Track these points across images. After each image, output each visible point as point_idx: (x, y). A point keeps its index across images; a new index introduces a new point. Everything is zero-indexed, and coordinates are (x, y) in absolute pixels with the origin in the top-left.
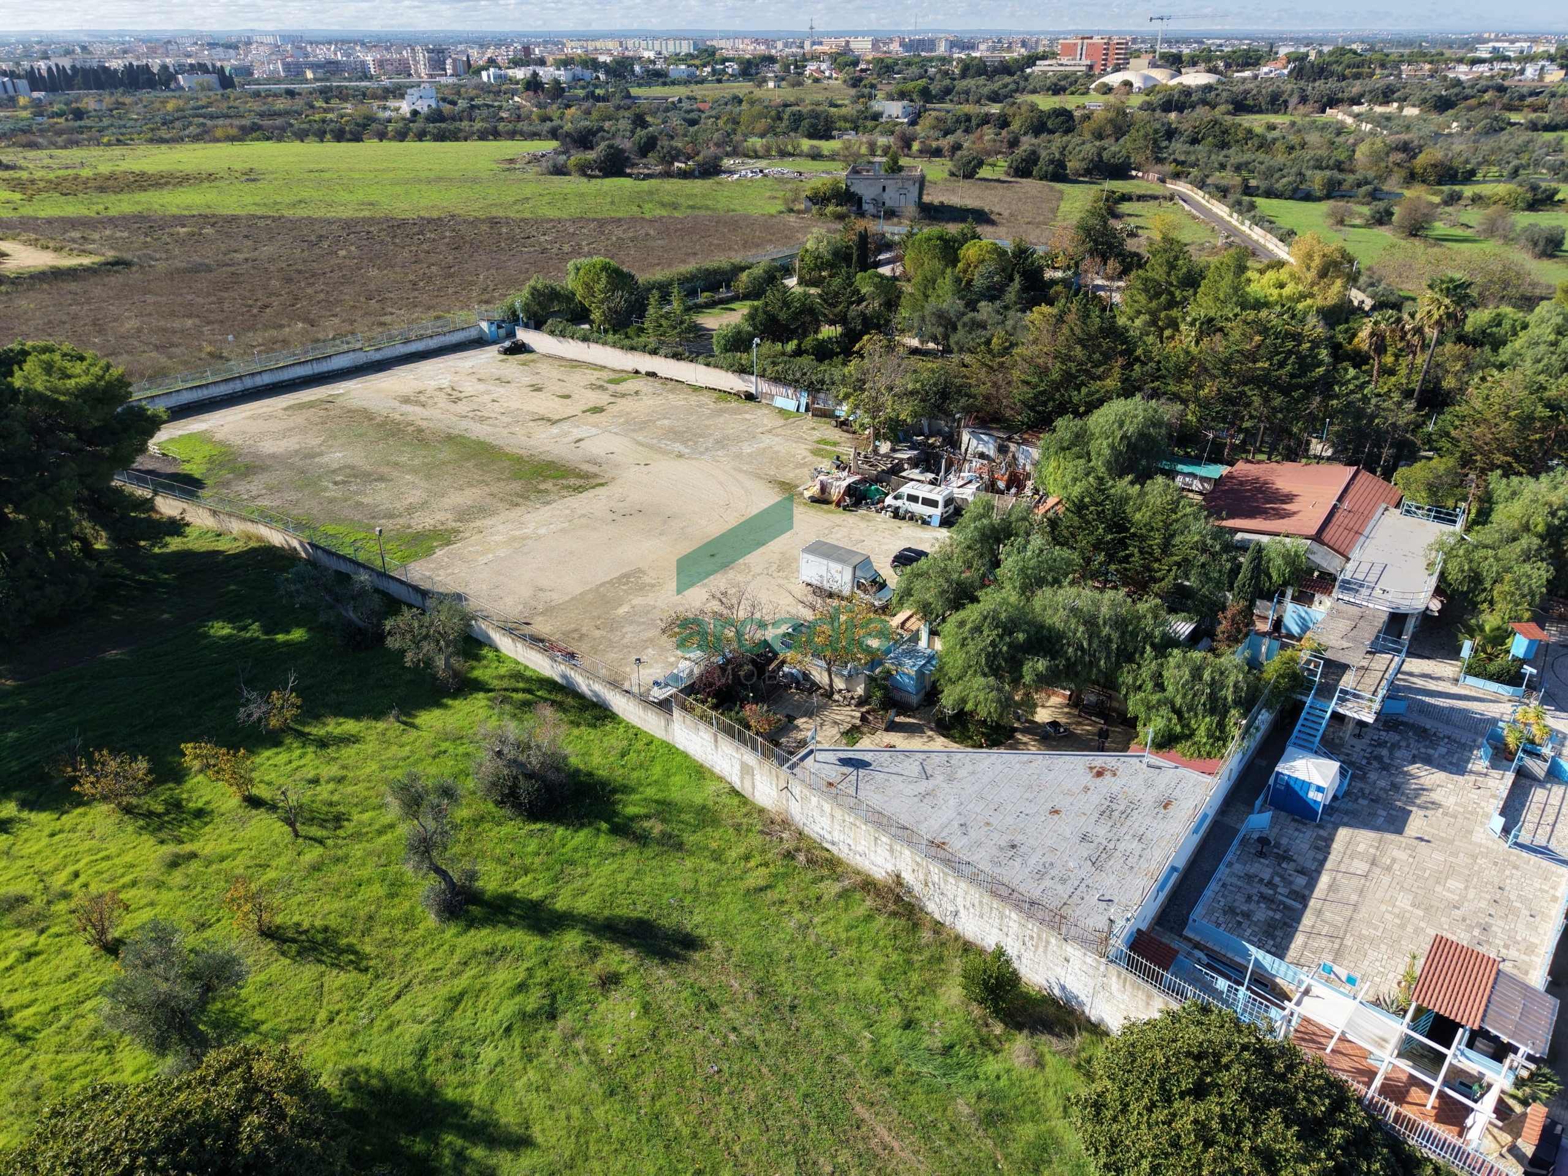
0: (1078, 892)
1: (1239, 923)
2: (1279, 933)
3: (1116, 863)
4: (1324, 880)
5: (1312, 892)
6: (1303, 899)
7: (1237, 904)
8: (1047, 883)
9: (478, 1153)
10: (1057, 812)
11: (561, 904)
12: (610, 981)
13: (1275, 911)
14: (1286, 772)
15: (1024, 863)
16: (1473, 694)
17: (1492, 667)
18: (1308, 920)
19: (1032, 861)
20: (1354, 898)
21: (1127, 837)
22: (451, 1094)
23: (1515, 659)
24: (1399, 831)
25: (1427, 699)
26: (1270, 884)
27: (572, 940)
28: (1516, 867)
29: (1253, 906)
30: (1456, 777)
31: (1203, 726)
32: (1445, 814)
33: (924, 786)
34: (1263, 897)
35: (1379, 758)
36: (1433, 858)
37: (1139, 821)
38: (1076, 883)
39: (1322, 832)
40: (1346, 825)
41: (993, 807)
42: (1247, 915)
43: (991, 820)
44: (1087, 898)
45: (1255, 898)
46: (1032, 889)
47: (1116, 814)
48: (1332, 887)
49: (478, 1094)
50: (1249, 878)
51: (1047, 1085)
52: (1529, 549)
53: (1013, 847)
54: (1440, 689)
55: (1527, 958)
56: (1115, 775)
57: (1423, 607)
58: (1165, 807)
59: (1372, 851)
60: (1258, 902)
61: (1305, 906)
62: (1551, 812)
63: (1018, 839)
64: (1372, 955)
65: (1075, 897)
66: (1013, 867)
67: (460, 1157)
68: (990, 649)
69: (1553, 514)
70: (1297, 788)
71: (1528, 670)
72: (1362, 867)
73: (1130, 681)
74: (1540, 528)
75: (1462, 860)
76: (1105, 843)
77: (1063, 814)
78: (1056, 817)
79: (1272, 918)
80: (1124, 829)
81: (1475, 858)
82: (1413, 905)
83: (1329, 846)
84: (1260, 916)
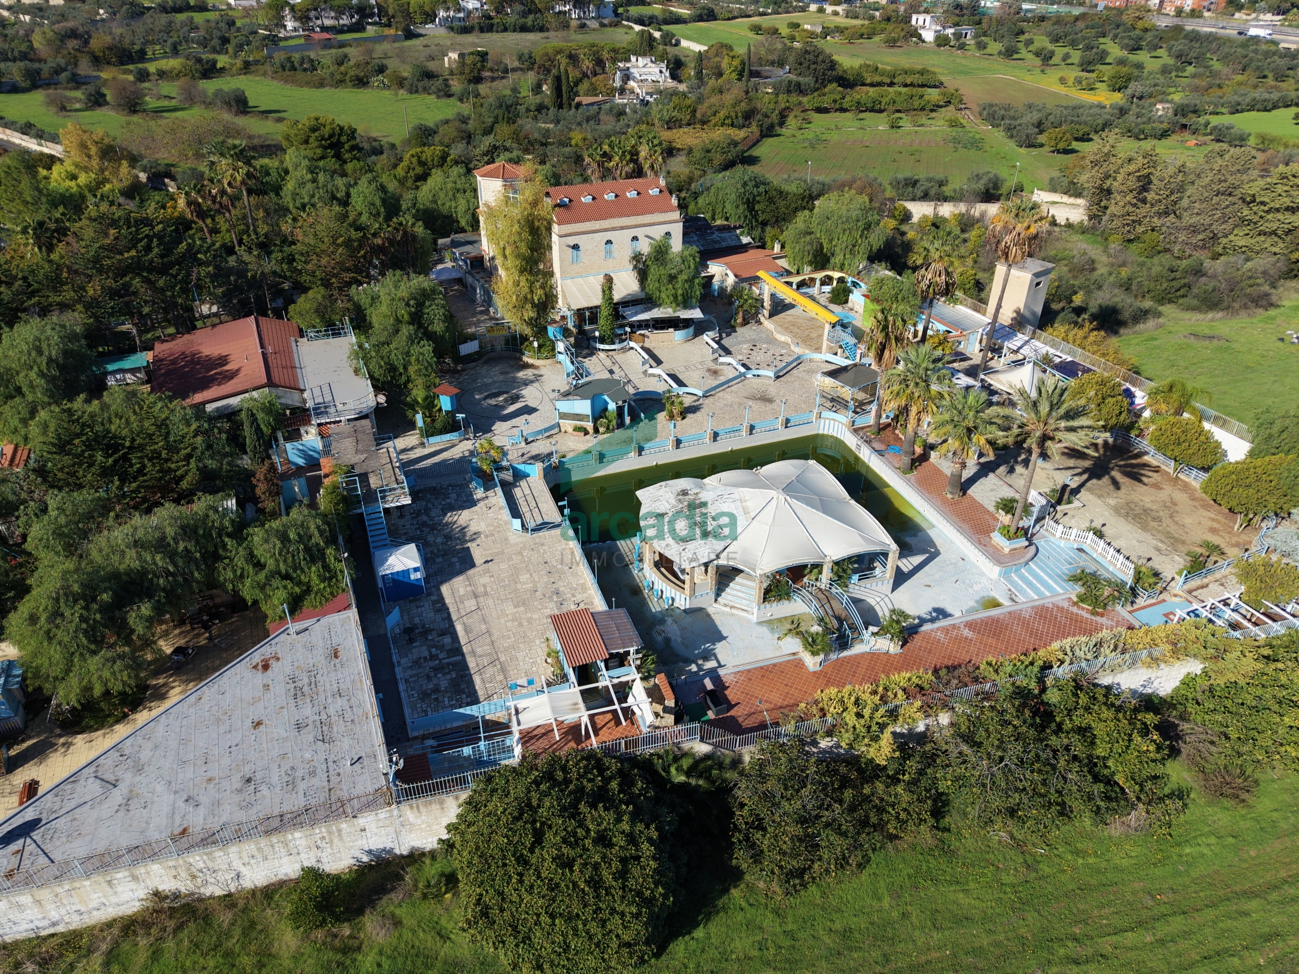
0: (331, 772)
1: (436, 699)
2: (463, 686)
3: (339, 727)
4: (459, 628)
5: (459, 642)
6: (457, 650)
7: (424, 688)
8: (302, 786)
10: (259, 724)
13: (449, 673)
14: (388, 572)
15: (270, 786)
16: (438, 448)
17: (438, 425)
18: (472, 663)
19: (275, 779)
20: (483, 627)
21: (330, 700)
23: (447, 412)
24: (473, 565)
25: (416, 467)
26: (433, 657)
28: (543, 545)
29: (435, 681)
30: (474, 509)
31: (313, 575)
32: (487, 536)
33: (117, 795)
34: (436, 669)
35: (424, 524)
36: (501, 568)
37: (327, 682)
38: (324, 767)
39: (434, 598)
40: (443, 582)
41: (200, 762)
42: (436, 690)
43: (209, 774)
44: (341, 771)
45: (432, 674)
46: (296, 802)
47: (306, 689)
48: (467, 630)
50: (417, 663)
51: (414, 932)
52: (411, 335)
53: (249, 780)
54: (418, 455)
55: (585, 595)
56: (278, 659)
57: (375, 404)
58: (336, 657)
59: (469, 589)
60: (436, 675)
61: (463, 655)
62: (530, 498)
63: (247, 771)
64: (520, 655)
65: (332, 778)
66: (264, 796)
68: (84, 626)
69: (408, 304)
70: (401, 578)
71: (460, 416)
72: (471, 604)
73: (230, 575)
74: (406, 317)
75: (516, 559)
76: (317, 718)
77: (266, 721)
78: (262, 728)
79: (452, 679)
80: (322, 697)
81: (520, 553)
82: (515, 607)
83: (444, 604)
84: (444, 684)
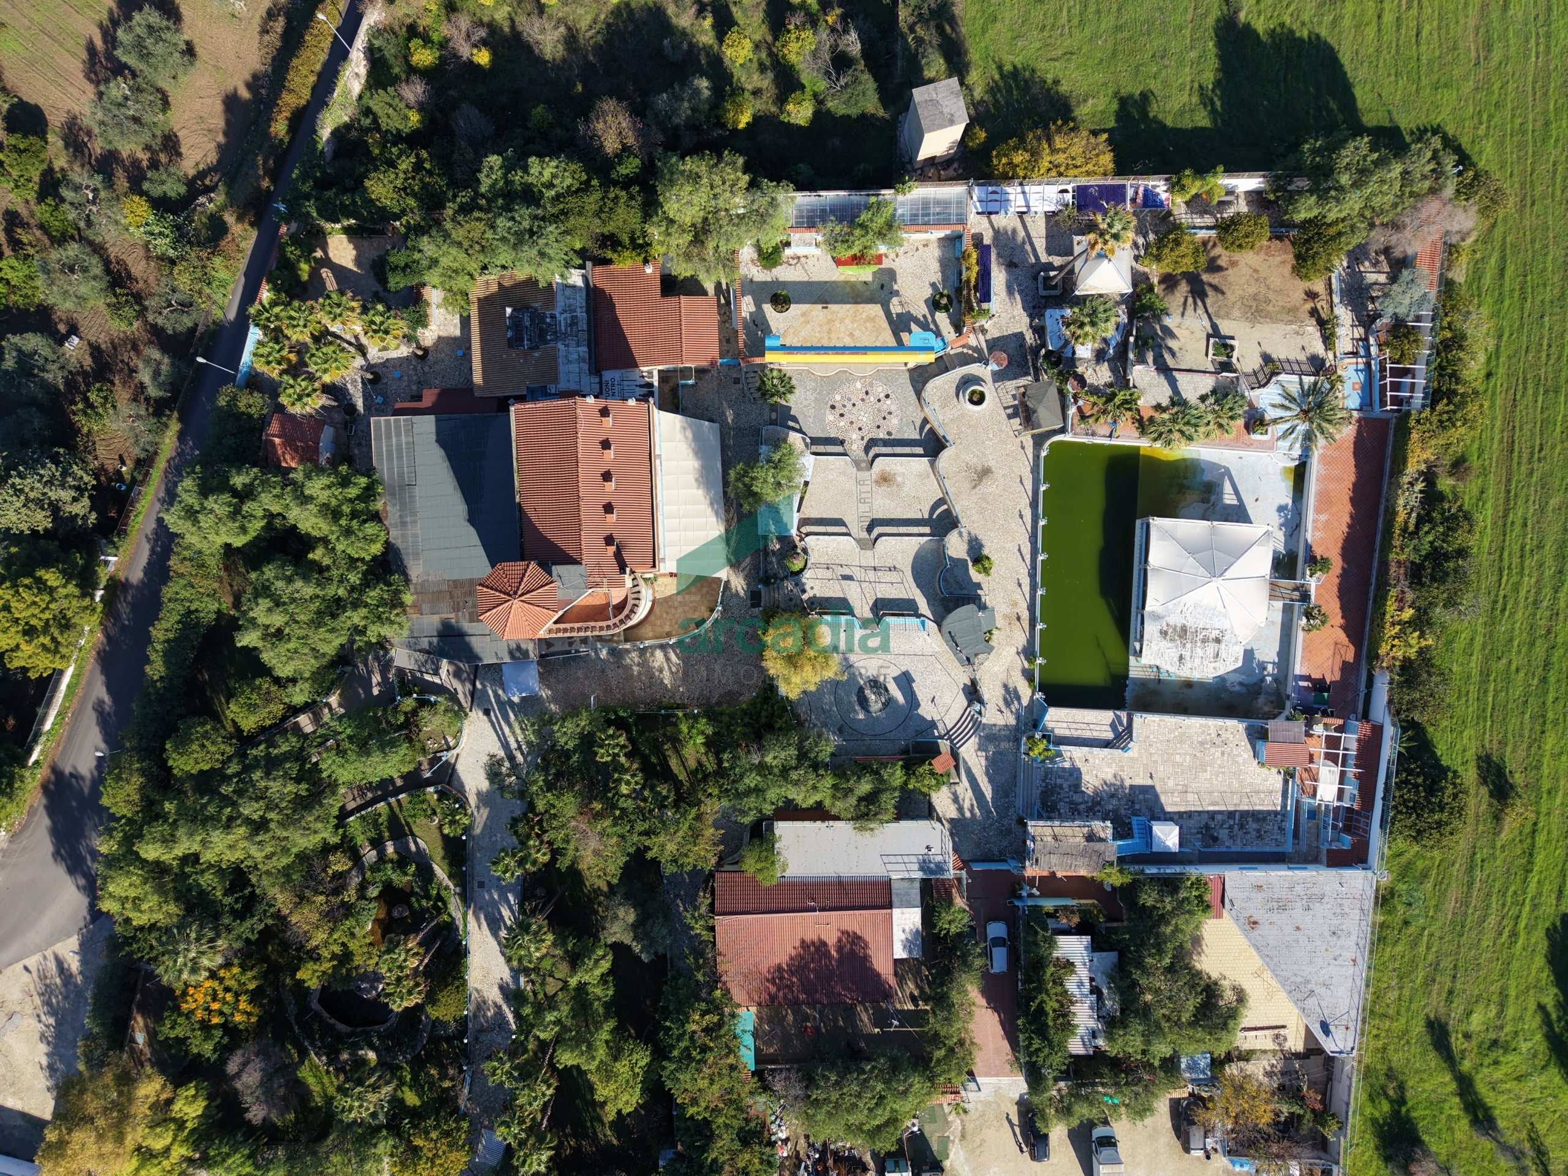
4: (1211, 808)
6: (1231, 814)
9: (1554, 1016)
10: (1298, 928)
11: (1454, 1086)
12: (1467, 1036)
19: (1338, 922)
20: (1216, 794)
21: (1294, 893)
22: (1545, 1044)
24: (1153, 787)
26: (1231, 827)
27: (1466, 1066)
28: (1148, 737)
30: (1083, 770)
33: (1319, 990)
34: (1242, 827)
36: (1161, 771)
37: (1280, 893)
38: (1338, 900)
40: (1163, 809)
41: (1314, 955)
42: (1258, 831)
44: (1344, 892)
47: (1280, 904)
48: (1216, 804)
49: (1538, 1037)
50: (1232, 837)
53: (1333, 933)
56: (1251, 917)
58: (1261, 887)
60: (1246, 829)
61: (1236, 811)
62: (1075, 726)
63: (1327, 934)
65: (1347, 897)
66: (1345, 927)
67: (1559, 1019)
72: (1191, 797)
78: (1300, 927)
80: (1290, 897)
84: (1255, 826)
